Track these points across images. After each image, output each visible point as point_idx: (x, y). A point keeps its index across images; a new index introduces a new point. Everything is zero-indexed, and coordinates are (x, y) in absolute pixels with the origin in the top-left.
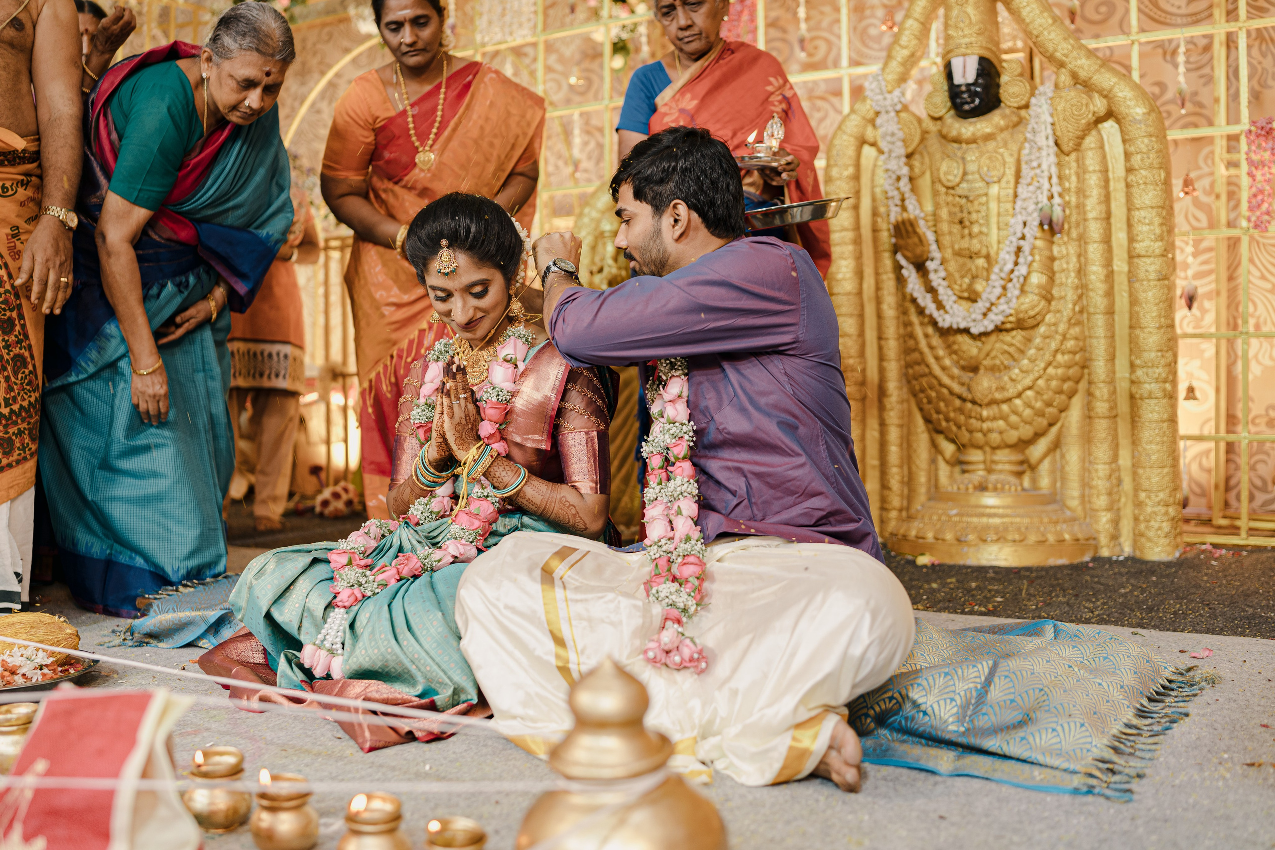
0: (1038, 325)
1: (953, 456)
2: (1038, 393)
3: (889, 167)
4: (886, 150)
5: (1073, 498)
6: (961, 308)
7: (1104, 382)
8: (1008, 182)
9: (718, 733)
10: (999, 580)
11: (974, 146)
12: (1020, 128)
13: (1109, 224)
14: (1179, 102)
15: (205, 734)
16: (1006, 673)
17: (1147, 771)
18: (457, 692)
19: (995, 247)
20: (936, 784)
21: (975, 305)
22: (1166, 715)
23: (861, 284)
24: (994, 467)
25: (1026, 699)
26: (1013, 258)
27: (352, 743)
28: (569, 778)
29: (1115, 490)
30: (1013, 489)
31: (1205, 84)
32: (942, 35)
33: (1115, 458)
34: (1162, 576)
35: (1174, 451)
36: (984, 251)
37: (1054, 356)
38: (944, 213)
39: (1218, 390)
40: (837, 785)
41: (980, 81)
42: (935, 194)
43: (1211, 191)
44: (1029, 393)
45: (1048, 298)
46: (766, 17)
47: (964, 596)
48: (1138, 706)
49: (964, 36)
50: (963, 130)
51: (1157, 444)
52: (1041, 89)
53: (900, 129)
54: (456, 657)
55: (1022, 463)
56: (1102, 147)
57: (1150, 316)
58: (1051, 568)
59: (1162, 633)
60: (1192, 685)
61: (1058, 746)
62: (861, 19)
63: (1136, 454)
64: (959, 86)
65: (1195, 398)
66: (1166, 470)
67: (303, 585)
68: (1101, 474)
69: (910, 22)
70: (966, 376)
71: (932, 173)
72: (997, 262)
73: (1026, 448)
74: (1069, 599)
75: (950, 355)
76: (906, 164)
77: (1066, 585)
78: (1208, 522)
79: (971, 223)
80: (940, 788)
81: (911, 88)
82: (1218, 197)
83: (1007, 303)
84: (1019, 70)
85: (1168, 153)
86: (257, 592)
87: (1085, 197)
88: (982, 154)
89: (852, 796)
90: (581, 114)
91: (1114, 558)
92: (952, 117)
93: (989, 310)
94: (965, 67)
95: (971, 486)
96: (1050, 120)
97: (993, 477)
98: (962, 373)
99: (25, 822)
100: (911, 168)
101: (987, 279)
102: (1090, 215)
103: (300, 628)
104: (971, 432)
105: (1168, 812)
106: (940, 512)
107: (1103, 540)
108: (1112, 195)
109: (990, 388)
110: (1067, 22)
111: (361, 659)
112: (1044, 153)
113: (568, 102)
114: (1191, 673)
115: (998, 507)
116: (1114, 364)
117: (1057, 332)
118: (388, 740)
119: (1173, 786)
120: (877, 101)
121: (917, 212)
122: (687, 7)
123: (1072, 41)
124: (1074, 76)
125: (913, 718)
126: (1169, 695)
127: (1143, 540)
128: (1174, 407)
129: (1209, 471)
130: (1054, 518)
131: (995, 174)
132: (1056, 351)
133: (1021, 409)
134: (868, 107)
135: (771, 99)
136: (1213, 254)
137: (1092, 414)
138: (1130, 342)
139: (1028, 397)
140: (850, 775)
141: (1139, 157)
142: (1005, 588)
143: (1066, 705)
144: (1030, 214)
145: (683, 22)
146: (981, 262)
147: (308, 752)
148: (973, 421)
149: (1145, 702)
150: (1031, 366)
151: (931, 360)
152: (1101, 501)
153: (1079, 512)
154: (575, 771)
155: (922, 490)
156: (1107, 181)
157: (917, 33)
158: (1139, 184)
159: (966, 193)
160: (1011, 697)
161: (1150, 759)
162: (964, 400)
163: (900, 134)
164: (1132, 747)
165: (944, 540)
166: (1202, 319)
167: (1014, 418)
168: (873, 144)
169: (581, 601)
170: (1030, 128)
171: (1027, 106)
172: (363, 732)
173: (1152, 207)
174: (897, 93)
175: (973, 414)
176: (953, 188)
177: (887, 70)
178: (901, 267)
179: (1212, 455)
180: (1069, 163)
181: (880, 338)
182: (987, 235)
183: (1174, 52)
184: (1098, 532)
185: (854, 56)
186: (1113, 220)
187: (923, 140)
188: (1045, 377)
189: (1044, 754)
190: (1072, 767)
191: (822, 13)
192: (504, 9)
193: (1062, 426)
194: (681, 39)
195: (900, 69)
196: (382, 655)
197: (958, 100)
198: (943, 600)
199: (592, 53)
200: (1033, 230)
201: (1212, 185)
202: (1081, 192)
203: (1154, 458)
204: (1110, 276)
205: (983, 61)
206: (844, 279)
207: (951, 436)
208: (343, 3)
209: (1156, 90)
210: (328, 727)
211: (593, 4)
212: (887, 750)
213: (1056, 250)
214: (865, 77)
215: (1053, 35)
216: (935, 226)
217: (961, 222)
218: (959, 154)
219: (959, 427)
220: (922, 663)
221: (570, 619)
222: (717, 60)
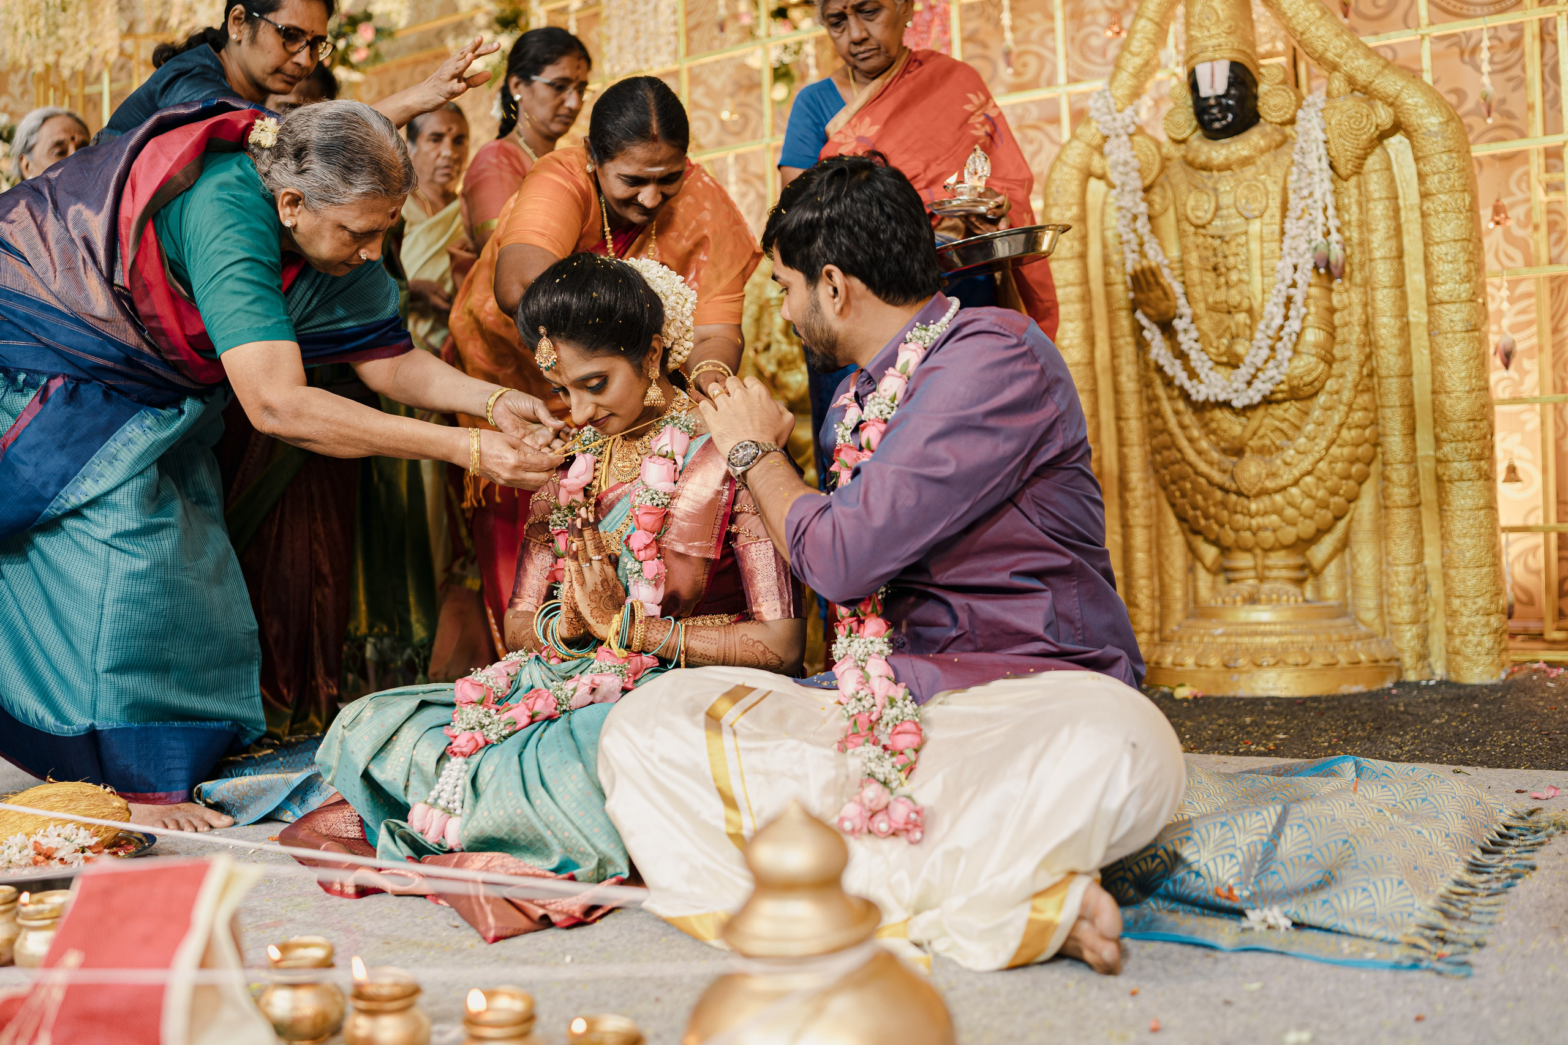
0: (1316, 394)
1: (1214, 563)
2: (1319, 479)
3: (1122, 204)
4: (1117, 183)
5: (1369, 609)
6: (1219, 376)
7: (1402, 462)
8: (1272, 216)
9: (937, 906)
10: (1280, 714)
11: (1228, 173)
12: (1285, 148)
13: (1401, 265)
14: (1484, 110)
15: (288, 926)
16: (1301, 822)
17: (1489, 939)
18: (602, 864)
19: (1259, 298)
20: (1216, 961)
21: (1237, 371)
22: (1506, 869)
23: (1092, 352)
24: (1267, 573)
25: (1326, 854)
26: (1282, 311)
27: (472, 932)
28: (747, 956)
29: (1422, 597)
30: (1292, 599)
31: (1514, 89)
32: (1183, 37)
33: (1420, 557)
34: (1487, 703)
35: (1494, 546)
36: (1245, 304)
37: (1338, 432)
38: (1193, 259)
39: (1545, 470)
40: (1090, 966)
41: (1233, 92)
42: (1182, 235)
43: (1528, 221)
44: (1308, 479)
45: (1329, 360)
46: (962, 30)
47: (1237, 733)
48: (1470, 859)
49: (1210, 37)
50: (1214, 154)
51: (1472, 537)
52: (1310, 99)
53: (1134, 157)
54: (601, 819)
55: (1302, 567)
56: (1389, 168)
57: (1457, 377)
58: (1344, 696)
59: (1491, 770)
60: (1537, 832)
61: (1371, 910)
62: (1078, 29)
63: (1446, 550)
64: (1207, 99)
65: (1518, 480)
66: (1485, 570)
67: (408, 735)
68: (1402, 578)
69: (1142, 23)
70: (1228, 462)
71: (1176, 209)
72: (1262, 317)
73: (1308, 548)
74: (1370, 733)
75: (1207, 435)
76: (1144, 200)
77: (1365, 717)
78: (1539, 637)
79: (1228, 269)
80: (1222, 967)
81: (1146, 101)
82: (1536, 228)
83: (1277, 367)
84: (1281, 77)
85: (1472, 172)
86: (351, 745)
87: (1370, 231)
88: (1238, 183)
89: (1110, 979)
90: (738, 157)
91: (1424, 683)
92: (1199, 138)
93: (1254, 376)
94: (1213, 75)
95: (1239, 598)
96: (1322, 137)
97: (1266, 587)
98: (1223, 458)
99: (54, 1031)
100: (1150, 204)
101: (1251, 339)
102: (1377, 254)
103: (406, 787)
104: (1237, 531)
105: (1520, 988)
106: (1202, 631)
107: (1408, 660)
108: (1404, 227)
109: (1259, 475)
110: (1340, 16)
111: (483, 823)
112: (1316, 178)
113: (720, 144)
114: (1535, 818)
115: (1275, 623)
116: (1414, 440)
117: (1340, 402)
118: (518, 926)
119: (1523, 956)
120: (1105, 122)
121: (1160, 258)
122: (860, 16)
123: (1346, 37)
124: (1351, 81)
125: (1183, 881)
126: (1508, 845)
127: (1459, 659)
128: (1491, 490)
129: (1537, 573)
130: (1346, 635)
131: (1256, 207)
132: (1341, 426)
133: (1299, 500)
134: (1094, 130)
135: (971, 121)
136: (1533, 300)
137: (1388, 503)
138: (1434, 411)
139: (1307, 485)
140: (1108, 952)
141: (1436, 178)
142: (1288, 722)
143: (1378, 859)
144: (1301, 256)
145: (856, 34)
146: (1242, 317)
147: (417, 944)
148: (1239, 517)
149: (1478, 854)
150: (1309, 444)
151: (1184, 443)
152: (1404, 612)
153: (1377, 627)
154: (756, 947)
155: (1178, 606)
156: (1397, 210)
157: (1151, 36)
158: (1437, 212)
159: (1220, 232)
160: (1308, 852)
161: (1490, 924)
162: (1227, 491)
163: (1135, 163)
164: (1465, 909)
165: (1207, 666)
166: (1521, 383)
167: (1290, 512)
168: (1102, 177)
169: (756, 749)
170: (1297, 147)
171: (1292, 121)
172: (486, 917)
173: (1455, 241)
174: (1129, 111)
175: (1239, 509)
176: (1204, 227)
177: (1116, 84)
178: (1142, 328)
179: (1541, 552)
180: (1347, 189)
181: (1119, 418)
182: (1248, 283)
183: (1475, 50)
184: (1401, 650)
185: (1073, 73)
186: (1406, 259)
187: (1163, 169)
188: (1328, 459)
189: (1353, 920)
190: (1390, 936)
191: (1031, 22)
192: (637, 31)
193: (1351, 520)
194: (854, 55)
195: (1132, 82)
196: (509, 817)
197: (1206, 117)
198: (1211, 739)
199: (748, 84)
200: (1305, 275)
201: (1528, 214)
202: (1364, 225)
203: (1468, 555)
204: (1405, 329)
205: (1235, 66)
206: (1071, 346)
207: (1212, 537)
208: (440, 34)
209: (1452, 99)
210: (442, 913)
211: (746, 21)
212: (1152, 921)
213: (1336, 300)
214: (1086, 95)
215: (1322, 31)
216: (1183, 275)
217: (1215, 269)
218: (1210, 184)
219: (1222, 526)
220: (1190, 813)
221: (742, 774)
222: (901, 75)
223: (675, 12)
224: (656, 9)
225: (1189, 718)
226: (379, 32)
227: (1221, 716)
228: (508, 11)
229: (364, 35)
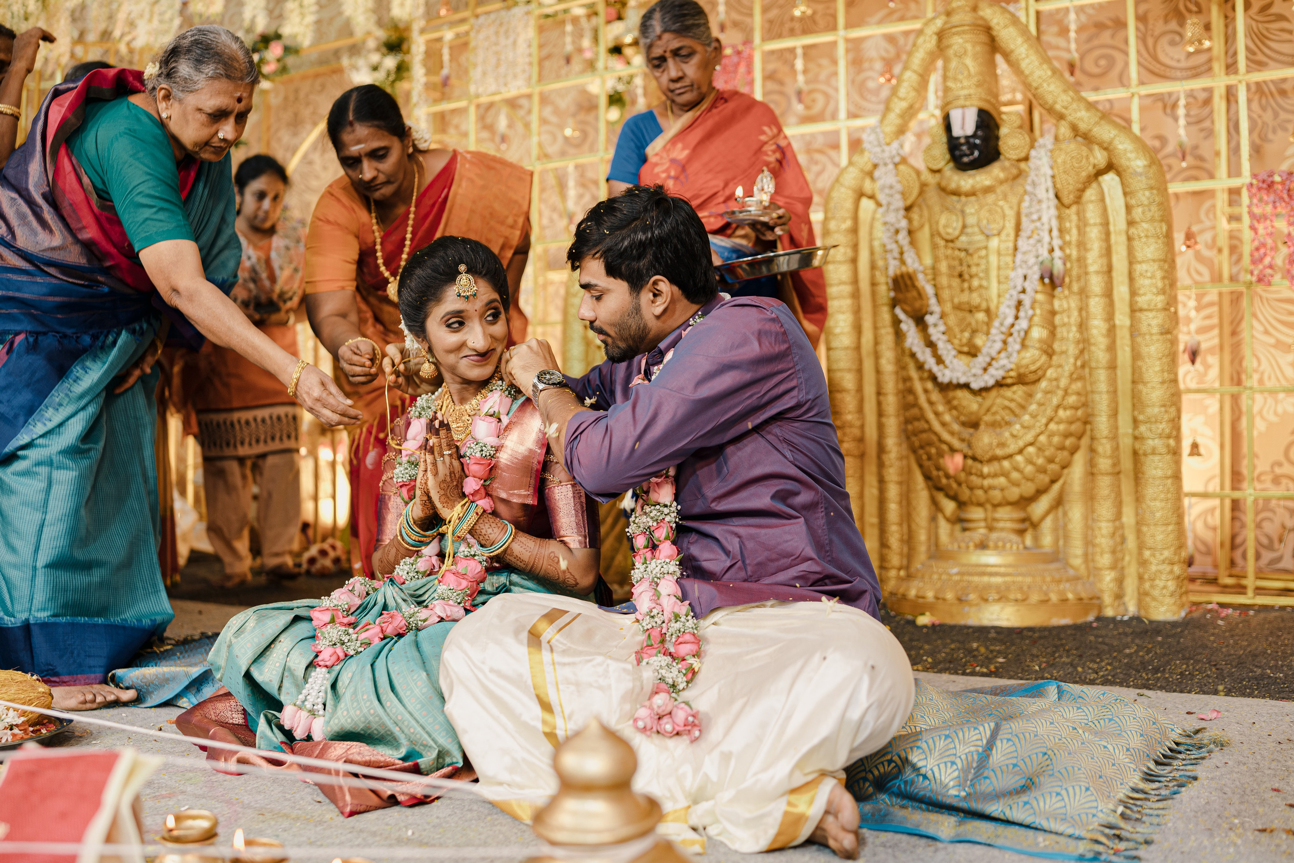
0: (1038, 380)
1: (952, 514)
2: (1039, 449)
3: (888, 219)
4: (884, 202)
5: (1076, 556)
6: (961, 363)
7: (1106, 438)
8: (1008, 235)
9: (712, 798)
10: (1001, 641)
11: (973, 198)
12: (1020, 181)
13: (1110, 278)
14: (1180, 155)
15: (181, 798)
16: (1009, 736)
17: (1155, 837)
18: (441, 754)
19: (995, 301)
20: (936, 850)
21: (975, 359)
22: (1174, 779)
23: (859, 339)
24: (995, 524)
25: (1029, 763)
26: (1013, 312)
27: (332, 807)
28: (553, 843)
29: (1119, 548)
30: (1015, 547)
31: (1206, 138)
32: (940, 87)
33: (1118, 515)
34: (1168, 636)
35: (1179, 508)
36: (984, 305)
37: (1056, 412)
38: (943, 267)
39: (1222, 447)
41: (980, 133)
42: (934, 247)
43: (1213, 244)
44: (1031, 449)
45: (1049, 352)
46: (763, 70)
47: (965, 656)
48: (1145, 769)
49: (963, 88)
50: (962, 183)
51: (1162, 500)
52: (1041, 141)
53: (899, 182)
54: (441, 719)
55: (1023, 520)
56: (1102, 199)
57: (1153, 370)
58: (1054, 627)
59: (1168, 694)
60: (1200, 748)
61: (1063, 811)
62: (859, 72)
63: (1140, 511)
64: (958, 138)
65: (1199, 455)
66: (1171, 528)
67: (285, 642)
68: (1104, 531)
69: (908, 74)
70: (967, 432)
71: (931, 227)
72: (997, 316)
73: (1028, 505)
74: (1073, 660)
75: (950, 410)
76: (905, 217)
77: (1070, 645)
78: (1213, 581)
79: (971, 276)
80: (941, 855)
81: (909, 140)
82: (1220, 251)
83: (1008, 357)
84: (1018, 122)
85: (1169, 206)
86: (236, 650)
87: (1086, 250)
88: (981, 207)
90: (577, 167)
91: (1119, 618)
92: (951, 169)
93: (990, 364)
94: (963, 119)
95: (971, 545)
96: (1050, 172)
97: (994, 536)
98: (962, 429)
100: (910, 220)
101: (988, 333)
102: (1092, 268)
103: (280, 688)
104: (971, 489)
106: (941, 570)
107: (1107, 599)
108: (1114, 248)
109: (991, 444)
110: (1067, 75)
111: (343, 721)
112: (1044, 206)
113: (563, 154)
114: (1199, 736)
115: (1000, 566)
116: (1116, 420)
117: (1058, 387)
118: (370, 804)
119: (1182, 853)
120: (875, 153)
121: (916, 265)
122: (678, 59)
123: (1071, 94)
124: (1074, 128)
125: (913, 783)
126: (1177, 758)
127: (1148, 599)
128: (1178, 463)
129: (1214, 529)
130: (1057, 576)
131: (995, 227)
132: (1058, 407)
133: (1022, 465)
134: (866, 159)
135: (764, 149)
136: (1216, 309)
137: (1095, 471)
138: (1133, 397)
139: (1030, 454)
140: (848, 841)
141: (1140, 210)
142: (1007, 648)
143: (1070, 769)
144: (1030, 268)
145: (674, 73)
146: (981, 316)
147: (286, 816)
148: (974, 478)
149: (1152, 765)
150: (1032, 421)
151: (931, 416)
152: (1105, 560)
153: (1083, 570)
154: (559, 836)
155: (923, 549)
156: (1108, 234)
157: (915, 85)
158: (1140, 238)
159: (965, 246)
160: (1014, 761)
161: (1158, 825)
162: (964, 456)
163: (899, 187)
164: (1139, 812)
165: (944, 600)
166: (1205, 374)
167: (1015, 475)
168: (872, 197)
169: (569, 664)
170: (1029, 180)
171: (1026, 159)
172: (344, 796)
173: (1154, 261)
174: (895, 145)
175: (974, 471)
176: (952, 241)
177: (886, 122)
178: (900, 322)
179: (1217, 513)
180: (1069, 215)
181: (879, 393)
182: (987, 288)
183: (1175, 106)
184: (1102, 591)
185: (852, 108)
186: (1114, 274)
187: (921, 193)
188: (1047, 433)
189: (1048, 819)
190: (1077, 833)
191: (820, 66)
192: (499, 60)
193: (1065, 483)
194: (672, 91)
195: (898, 121)
196: (364, 716)
197: (957, 153)
198: (944, 661)
199: (588, 105)
200: (1033, 284)
201: (1214, 239)
202: (1082, 245)
203: (1158, 515)
204: (1112, 331)
205: (982, 113)
206: (842, 333)
207: (952, 493)
208: (337, 53)
209: (1157, 143)
210: (308, 790)
211: (588, 55)
212: (886, 815)
213: (1057, 304)
214: (863, 129)
215: (1052, 88)
216: (934, 279)
217: (961, 275)
218: (958, 206)
219: (959, 484)
220: (921, 725)
221: (557, 684)
222: (709, 110)
223: (529, 46)
224: (515, 43)
225: (928, 643)
226: (287, 50)
227: (953, 641)
228: (394, 37)
229: (275, 51)
